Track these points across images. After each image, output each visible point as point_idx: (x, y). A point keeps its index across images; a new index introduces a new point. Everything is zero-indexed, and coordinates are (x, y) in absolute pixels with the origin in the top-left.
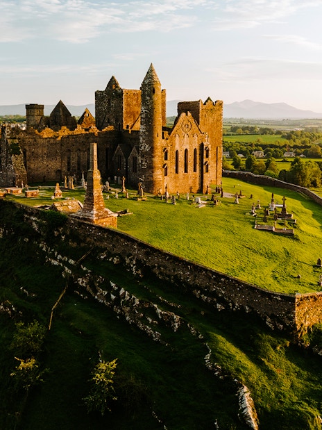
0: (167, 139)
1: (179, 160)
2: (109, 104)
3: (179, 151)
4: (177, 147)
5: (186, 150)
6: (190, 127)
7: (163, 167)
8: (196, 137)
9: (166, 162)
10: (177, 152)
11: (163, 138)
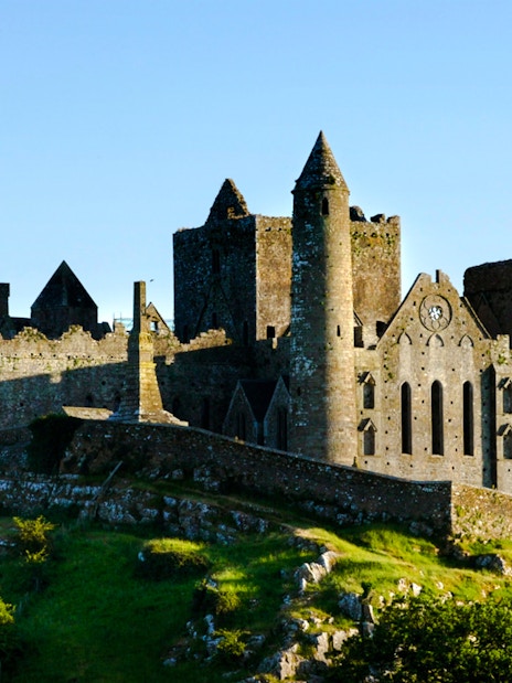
0: (372, 348)
1: (414, 412)
2: (216, 268)
3: (413, 385)
4: (405, 373)
5: (436, 387)
6: (446, 315)
7: (360, 428)
8: (466, 345)
9: (368, 413)
10: (406, 388)
11: (358, 343)
